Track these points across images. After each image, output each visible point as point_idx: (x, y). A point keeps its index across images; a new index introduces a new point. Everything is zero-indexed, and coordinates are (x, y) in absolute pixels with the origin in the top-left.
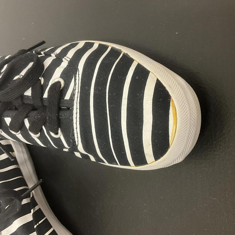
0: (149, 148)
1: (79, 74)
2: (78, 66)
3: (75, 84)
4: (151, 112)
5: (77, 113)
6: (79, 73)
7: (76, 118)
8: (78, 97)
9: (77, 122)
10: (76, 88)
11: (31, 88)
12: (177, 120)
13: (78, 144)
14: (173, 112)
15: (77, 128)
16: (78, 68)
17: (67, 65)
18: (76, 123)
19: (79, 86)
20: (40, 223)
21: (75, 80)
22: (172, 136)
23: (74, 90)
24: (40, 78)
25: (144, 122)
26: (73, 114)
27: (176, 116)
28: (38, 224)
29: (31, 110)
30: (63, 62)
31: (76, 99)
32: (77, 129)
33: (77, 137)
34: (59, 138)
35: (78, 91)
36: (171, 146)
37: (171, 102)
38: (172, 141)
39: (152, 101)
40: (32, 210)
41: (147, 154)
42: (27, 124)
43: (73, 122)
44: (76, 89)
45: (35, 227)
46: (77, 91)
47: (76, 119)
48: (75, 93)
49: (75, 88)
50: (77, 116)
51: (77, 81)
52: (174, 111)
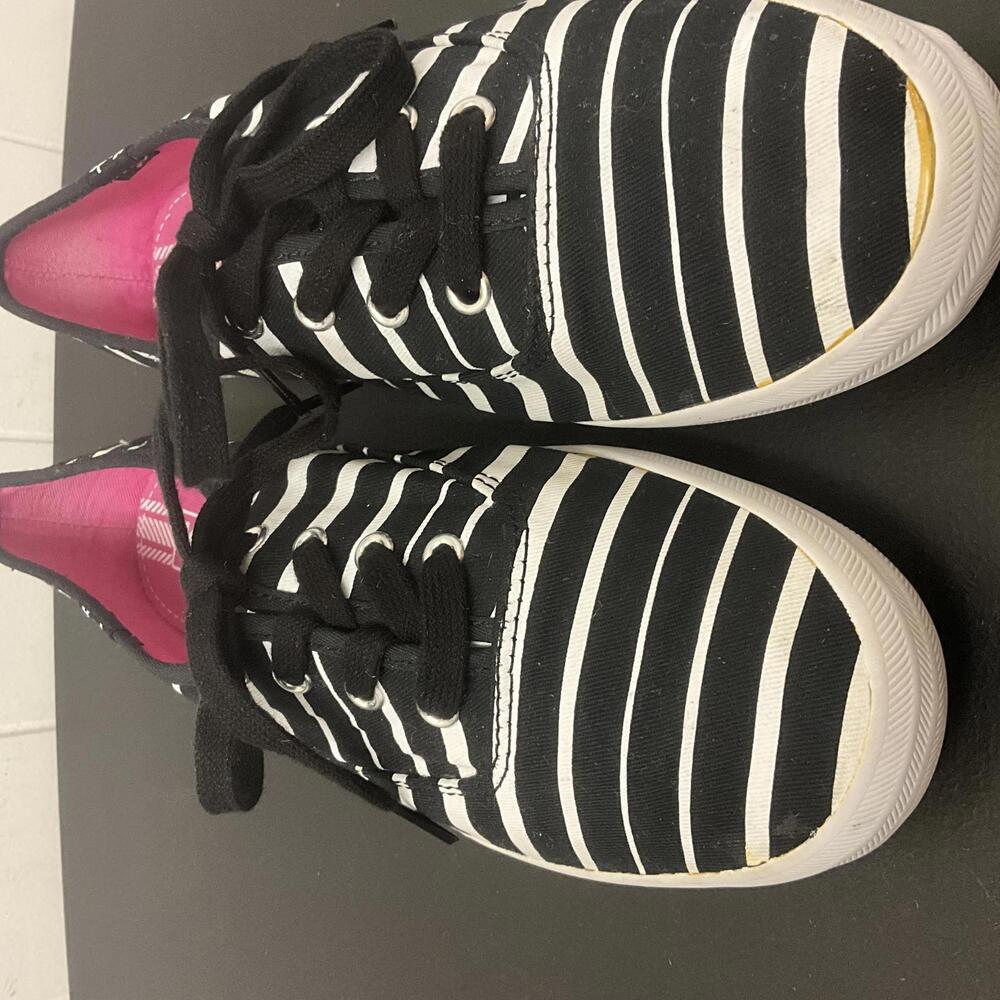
0: (831, 275)
1: (549, 70)
2: (542, 46)
3: (535, 103)
4: (834, 141)
5: (548, 205)
6: (548, 65)
7: (547, 224)
8: (549, 148)
9: (548, 242)
10: (541, 117)
11: (373, 143)
12: (933, 150)
13: (553, 326)
14: (918, 124)
15: (548, 264)
16: (546, 51)
17: (502, 52)
18: (546, 245)
21: (537, 90)
22: (917, 212)
23: (535, 124)
24: (403, 111)
25: (810, 183)
26: (535, 210)
27: (932, 139)
29: (379, 222)
30: (482, 50)
31: (543, 154)
32: (550, 265)
33: (549, 298)
34: (483, 315)
35: (548, 128)
36: (914, 251)
37: (908, 93)
38: (919, 232)
39: (837, 100)
41: (826, 302)
42: (362, 276)
43: (536, 241)
44: (540, 121)
46: (544, 126)
47: (545, 227)
48: (539, 135)
49: (538, 119)
50: (548, 218)
51: (545, 93)
52: (923, 120)
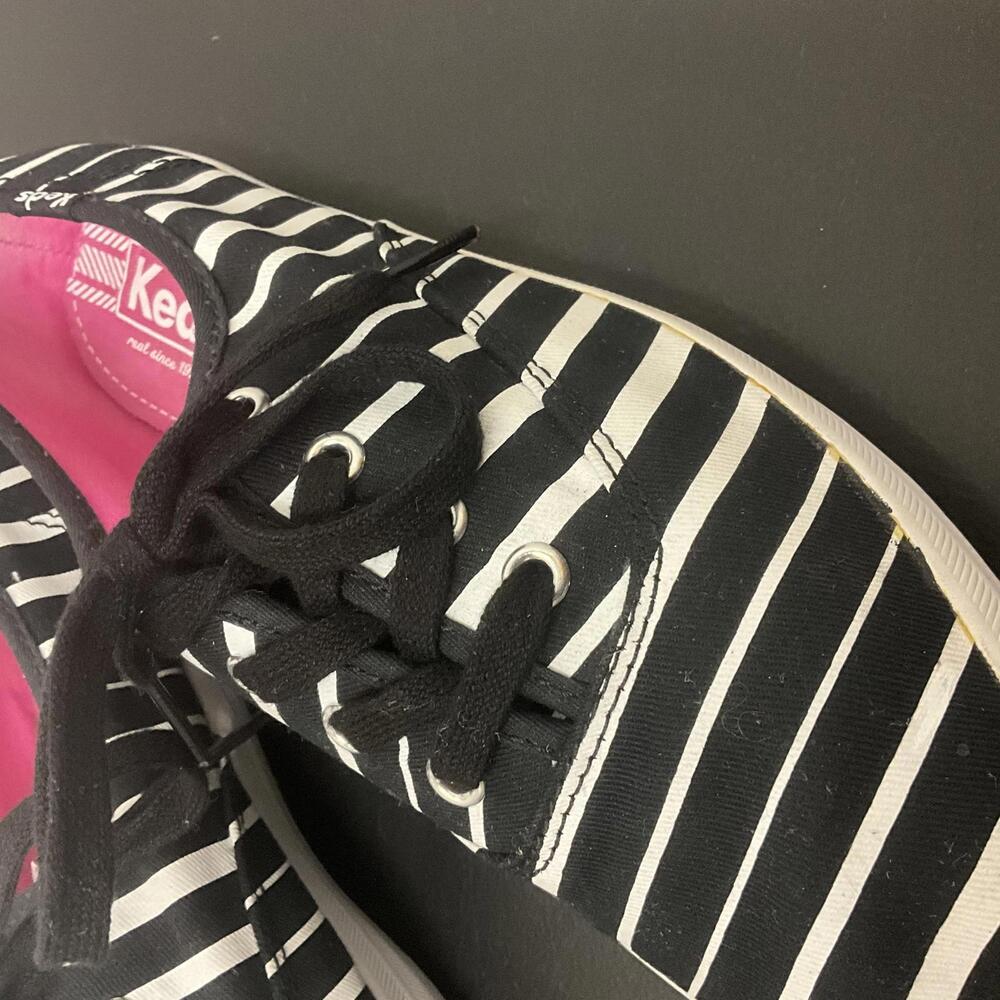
1: (657, 578)
2: (660, 532)
5: (592, 758)
6: (659, 569)
7: (583, 776)
8: (621, 689)
9: (576, 793)
10: (625, 643)
15: (566, 815)
16: (662, 541)
19: (640, 641)
20: (267, 884)
21: (633, 601)
28: (259, 892)
35: (629, 663)
40: (233, 827)
43: (560, 789)
45: (249, 903)
46: (625, 659)
47: (578, 779)
48: (613, 668)
49: (619, 644)
50: (587, 770)
51: (641, 611)
